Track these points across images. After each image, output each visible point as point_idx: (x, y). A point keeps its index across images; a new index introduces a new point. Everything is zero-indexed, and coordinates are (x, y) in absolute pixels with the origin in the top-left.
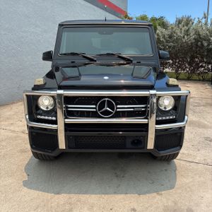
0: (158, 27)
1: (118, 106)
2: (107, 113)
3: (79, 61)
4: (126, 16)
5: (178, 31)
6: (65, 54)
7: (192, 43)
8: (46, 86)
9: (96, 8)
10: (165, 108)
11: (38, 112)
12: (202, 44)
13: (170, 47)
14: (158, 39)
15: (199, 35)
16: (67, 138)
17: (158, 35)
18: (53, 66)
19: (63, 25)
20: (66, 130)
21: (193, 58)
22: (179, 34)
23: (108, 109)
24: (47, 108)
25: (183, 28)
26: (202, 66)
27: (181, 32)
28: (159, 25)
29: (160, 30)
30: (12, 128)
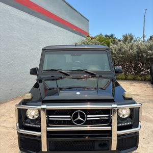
0: (111, 44)
1: (88, 116)
2: (79, 122)
3: (57, 75)
4: (88, 36)
5: (125, 46)
6: (47, 70)
7: (135, 55)
8: (33, 100)
9: (67, 31)
10: (123, 116)
11: (27, 121)
12: (142, 55)
13: (120, 57)
14: (112, 52)
15: (140, 49)
16: (49, 143)
17: (111, 49)
18: (38, 79)
19: (45, 49)
20: (48, 136)
21: (136, 64)
22: (126, 48)
23: (80, 119)
24: (33, 117)
25: (128, 45)
26: (143, 70)
27: (127, 47)
28: (112, 42)
29: (112, 46)
30: (5, 124)
